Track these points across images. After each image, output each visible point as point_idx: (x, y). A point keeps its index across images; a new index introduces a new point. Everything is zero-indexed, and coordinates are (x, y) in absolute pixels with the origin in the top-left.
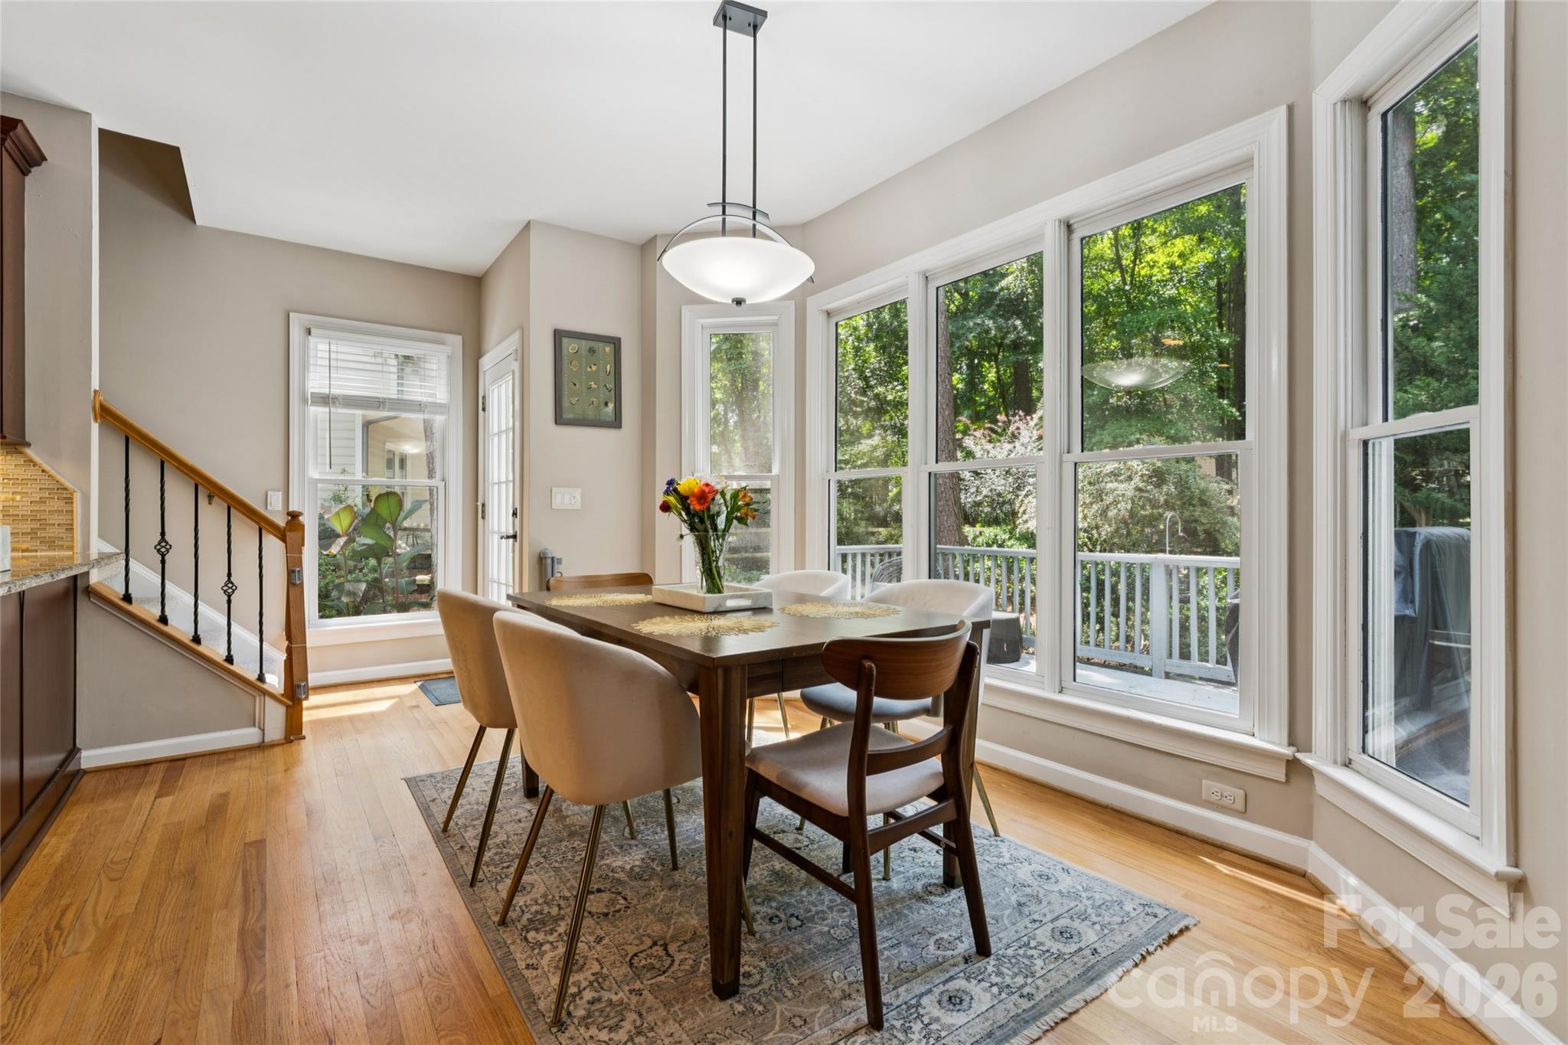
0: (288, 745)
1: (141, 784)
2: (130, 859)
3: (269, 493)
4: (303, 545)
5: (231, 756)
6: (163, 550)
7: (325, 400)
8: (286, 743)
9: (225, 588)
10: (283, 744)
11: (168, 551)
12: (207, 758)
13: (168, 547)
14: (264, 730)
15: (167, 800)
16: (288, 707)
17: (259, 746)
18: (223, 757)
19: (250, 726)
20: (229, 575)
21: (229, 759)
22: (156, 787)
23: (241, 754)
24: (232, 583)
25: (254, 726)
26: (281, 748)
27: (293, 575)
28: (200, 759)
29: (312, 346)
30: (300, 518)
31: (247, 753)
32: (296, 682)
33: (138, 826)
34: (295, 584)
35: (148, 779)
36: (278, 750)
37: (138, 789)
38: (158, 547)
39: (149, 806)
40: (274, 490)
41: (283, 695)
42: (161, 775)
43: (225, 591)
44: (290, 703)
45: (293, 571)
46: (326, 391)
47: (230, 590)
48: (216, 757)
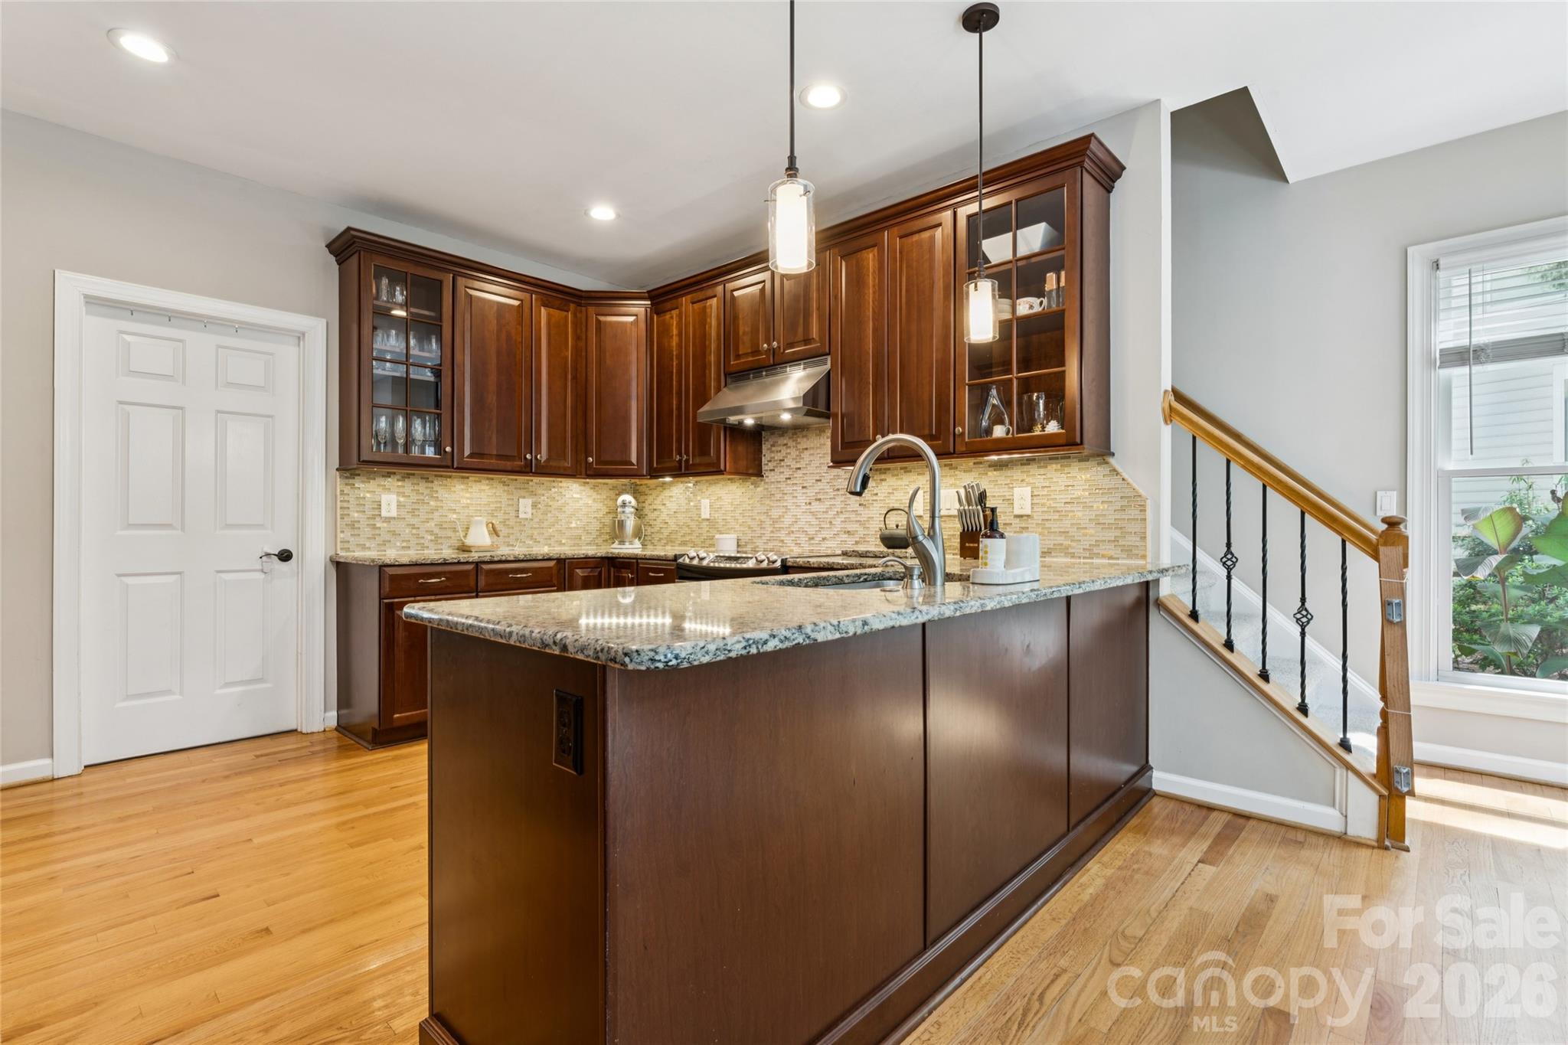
0: (1381, 852)
1: (1193, 834)
2: (1140, 940)
3: (1379, 493)
4: (1406, 565)
5: (1300, 837)
6: (1229, 563)
7: (1462, 356)
8: (1379, 848)
9: (1299, 616)
10: (1373, 847)
11: (1234, 564)
12: (1273, 827)
13: (1234, 560)
14: (1346, 816)
15: (1209, 870)
16: (1381, 796)
17: (1339, 838)
18: (1291, 835)
19: (1328, 805)
20: (1303, 600)
21: (1296, 842)
22: (1205, 846)
23: (1313, 839)
24: (1306, 610)
25: (1334, 806)
26: (1368, 852)
27: (1389, 609)
28: (1264, 825)
29: (1442, 283)
30: (1402, 526)
31: (1321, 841)
32: (1394, 764)
33: (1167, 894)
34: (1391, 623)
35: (1203, 829)
36: (1364, 853)
37: (1189, 838)
38: (1224, 560)
39: (1189, 868)
40: (1386, 490)
41: (1374, 776)
42: (1217, 829)
43: (1298, 620)
44: (1385, 792)
45: (1390, 604)
46: (1465, 342)
47: (1304, 620)
48: (1283, 830)
